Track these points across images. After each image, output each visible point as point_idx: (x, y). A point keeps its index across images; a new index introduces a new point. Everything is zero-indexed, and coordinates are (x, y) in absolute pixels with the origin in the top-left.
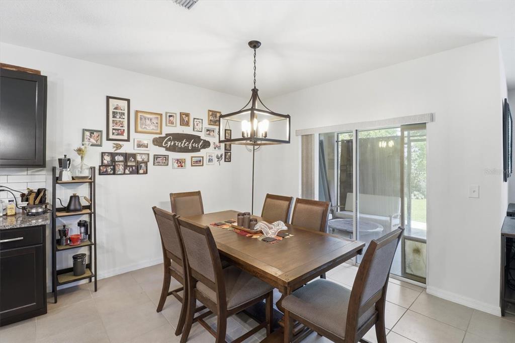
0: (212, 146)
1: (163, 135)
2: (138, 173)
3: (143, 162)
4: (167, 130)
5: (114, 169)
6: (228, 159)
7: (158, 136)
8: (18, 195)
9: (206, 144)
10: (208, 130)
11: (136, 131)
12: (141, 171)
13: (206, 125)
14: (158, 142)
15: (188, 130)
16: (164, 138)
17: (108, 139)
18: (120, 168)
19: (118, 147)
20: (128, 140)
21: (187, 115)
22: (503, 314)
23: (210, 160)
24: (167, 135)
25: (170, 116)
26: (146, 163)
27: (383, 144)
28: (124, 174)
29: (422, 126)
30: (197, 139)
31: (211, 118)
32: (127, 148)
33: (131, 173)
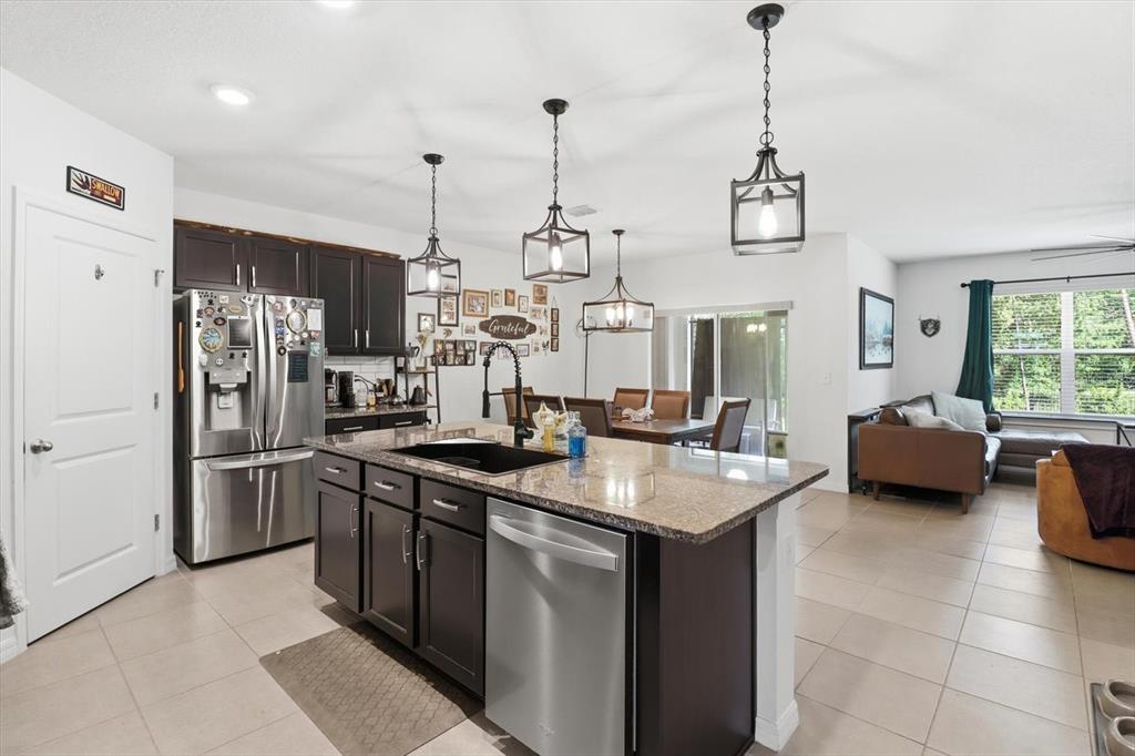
0: (538, 331)
1: (489, 318)
2: (466, 364)
3: (470, 351)
4: (494, 312)
5: (445, 359)
6: (555, 348)
7: (484, 319)
8: (371, 387)
9: (532, 329)
10: (533, 311)
11: (464, 314)
12: (469, 362)
13: (531, 304)
14: (484, 327)
15: (512, 311)
16: (489, 322)
17: (440, 324)
18: (450, 358)
19: (448, 333)
20: (457, 325)
21: (513, 292)
22: (851, 491)
23: (537, 350)
24: (493, 318)
25: (496, 294)
26: (474, 351)
27: (751, 328)
28: (454, 365)
29: (785, 313)
30: (522, 321)
31: (537, 295)
32: (457, 334)
33: (460, 364)
